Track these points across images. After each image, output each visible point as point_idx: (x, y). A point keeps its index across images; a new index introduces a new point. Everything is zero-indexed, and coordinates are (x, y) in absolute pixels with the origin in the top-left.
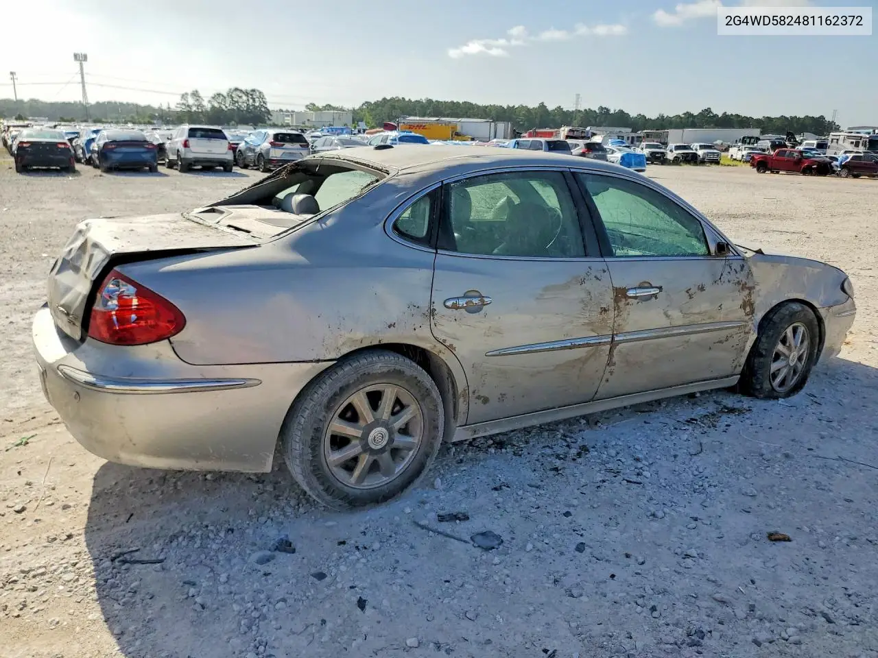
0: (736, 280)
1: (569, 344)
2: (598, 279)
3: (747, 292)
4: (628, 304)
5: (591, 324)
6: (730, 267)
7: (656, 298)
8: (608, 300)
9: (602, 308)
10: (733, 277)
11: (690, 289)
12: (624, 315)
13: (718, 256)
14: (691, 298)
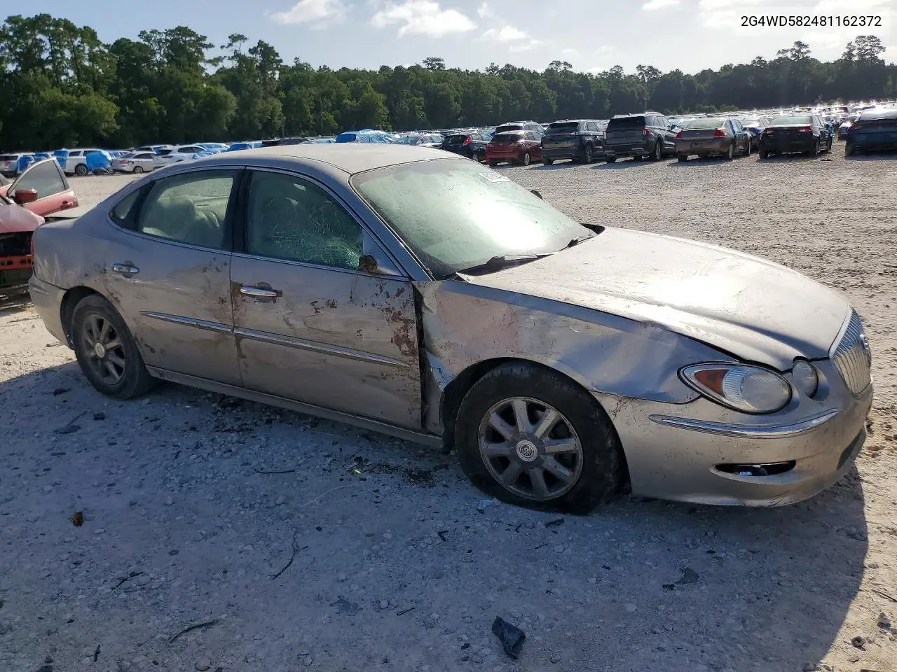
0: (385, 306)
1: (195, 324)
2: (218, 270)
3: (401, 324)
4: (244, 300)
5: (210, 310)
6: (381, 288)
7: (275, 302)
8: (225, 292)
9: (220, 298)
10: (382, 300)
11: (316, 302)
12: (242, 310)
13: (362, 270)
14: (317, 312)
